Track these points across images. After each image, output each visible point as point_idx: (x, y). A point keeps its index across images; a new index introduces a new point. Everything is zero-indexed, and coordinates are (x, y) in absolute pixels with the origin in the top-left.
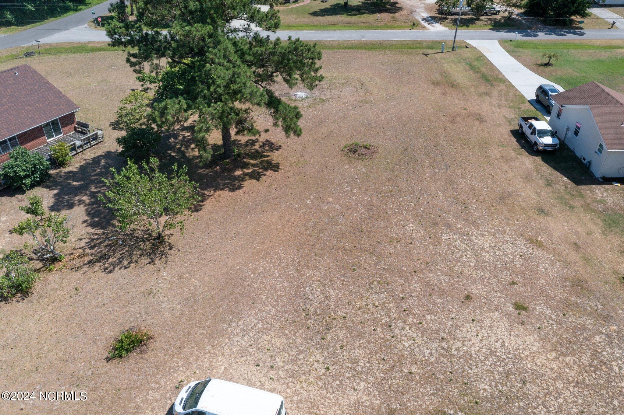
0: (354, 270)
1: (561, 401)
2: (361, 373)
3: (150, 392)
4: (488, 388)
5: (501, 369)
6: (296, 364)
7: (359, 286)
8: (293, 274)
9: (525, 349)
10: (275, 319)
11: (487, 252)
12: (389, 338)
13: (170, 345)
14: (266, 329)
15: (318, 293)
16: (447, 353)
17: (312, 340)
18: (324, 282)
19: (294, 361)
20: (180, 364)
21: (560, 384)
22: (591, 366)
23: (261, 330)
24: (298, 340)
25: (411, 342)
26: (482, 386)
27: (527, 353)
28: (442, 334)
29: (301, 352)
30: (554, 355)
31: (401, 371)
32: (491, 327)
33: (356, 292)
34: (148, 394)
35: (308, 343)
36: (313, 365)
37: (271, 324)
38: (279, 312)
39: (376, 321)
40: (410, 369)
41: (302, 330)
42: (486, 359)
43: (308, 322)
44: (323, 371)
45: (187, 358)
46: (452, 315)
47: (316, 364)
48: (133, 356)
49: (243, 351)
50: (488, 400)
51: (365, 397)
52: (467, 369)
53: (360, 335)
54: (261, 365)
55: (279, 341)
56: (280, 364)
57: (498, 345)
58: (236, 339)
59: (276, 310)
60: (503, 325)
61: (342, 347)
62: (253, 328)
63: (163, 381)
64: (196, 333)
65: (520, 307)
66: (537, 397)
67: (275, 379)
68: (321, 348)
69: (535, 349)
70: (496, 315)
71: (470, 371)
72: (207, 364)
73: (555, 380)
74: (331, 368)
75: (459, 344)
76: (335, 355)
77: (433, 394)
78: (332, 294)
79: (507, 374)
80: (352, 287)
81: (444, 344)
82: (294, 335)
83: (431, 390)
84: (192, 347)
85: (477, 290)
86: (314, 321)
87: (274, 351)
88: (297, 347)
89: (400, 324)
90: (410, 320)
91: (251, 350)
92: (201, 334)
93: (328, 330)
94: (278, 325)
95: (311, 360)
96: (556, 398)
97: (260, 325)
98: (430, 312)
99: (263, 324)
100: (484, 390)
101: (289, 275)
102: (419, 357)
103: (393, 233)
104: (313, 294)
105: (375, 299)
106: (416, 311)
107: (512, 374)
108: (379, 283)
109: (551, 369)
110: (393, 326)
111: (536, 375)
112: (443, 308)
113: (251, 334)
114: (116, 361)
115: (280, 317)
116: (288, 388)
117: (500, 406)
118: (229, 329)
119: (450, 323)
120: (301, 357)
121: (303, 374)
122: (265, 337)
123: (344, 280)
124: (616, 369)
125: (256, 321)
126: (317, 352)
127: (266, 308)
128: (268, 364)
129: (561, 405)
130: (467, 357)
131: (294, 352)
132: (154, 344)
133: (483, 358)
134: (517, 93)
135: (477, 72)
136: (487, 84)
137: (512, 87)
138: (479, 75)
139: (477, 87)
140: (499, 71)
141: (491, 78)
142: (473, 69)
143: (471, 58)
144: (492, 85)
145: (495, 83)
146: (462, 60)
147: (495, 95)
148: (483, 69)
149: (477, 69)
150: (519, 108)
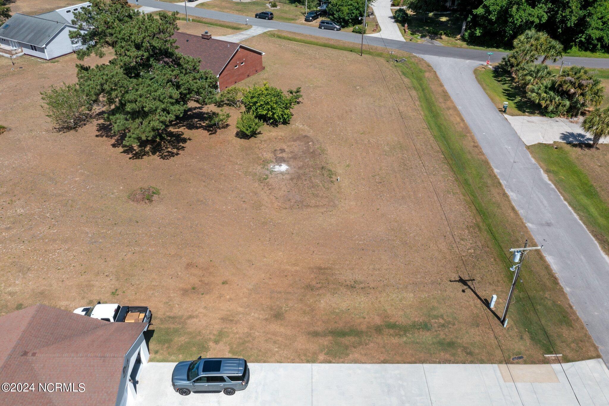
134: (277, 357)
135: (378, 330)
136: (319, 329)
137: (303, 358)
138: (364, 327)
139: (304, 313)
140: (385, 362)
141: (346, 340)
142: (393, 326)
143: (457, 337)
144: (316, 334)
145: (326, 341)
146: (441, 321)
147: (274, 327)
148: (395, 340)
149: (392, 331)
150: (216, 342)
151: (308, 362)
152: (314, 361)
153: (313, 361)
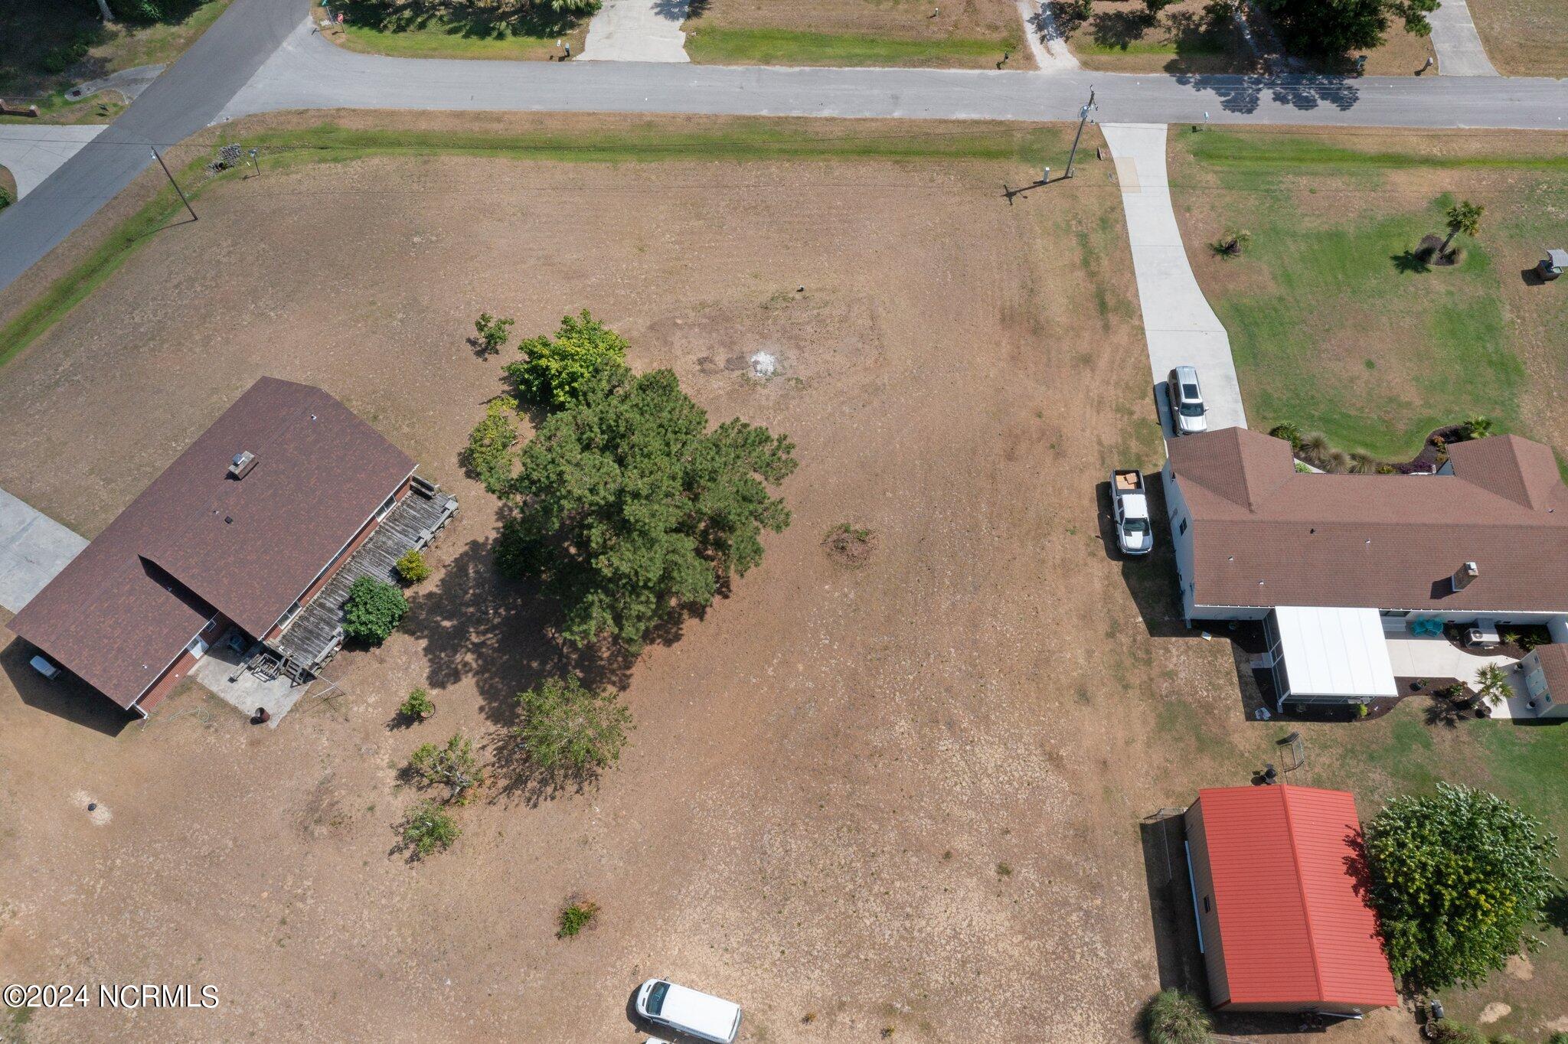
0: (822, 806)
1: (1008, 994)
2: (816, 958)
3: (608, 977)
4: (940, 979)
5: (959, 956)
6: (751, 946)
7: (824, 834)
8: (748, 812)
9: (991, 930)
10: (728, 883)
11: (989, 776)
12: (851, 912)
13: (619, 918)
14: (720, 897)
15: (777, 844)
16: (907, 935)
17: (768, 914)
18: (786, 827)
19: (748, 942)
20: (633, 943)
21: (1014, 976)
22: (1054, 953)
23: (714, 898)
24: (754, 914)
25: (873, 919)
26: (935, 976)
27: (992, 935)
28: (908, 910)
29: (756, 930)
30: (1020, 937)
31: (858, 957)
32: (963, 900)
33: (821, 844)
34: (606, 980)
35: (764, 918)
36: (768, 947)
37: (725, 891)
38: (733, 873)
39: (839, 888)
40: (867, 955)
41: (758, 900)
42: (948, 943)
43: (765, 889)
44: (779, 955)
45: (638, 936)
46: (924, 882)
47: (771, 946)
48: (584, 932)
49: (696, 929)
50: (937, 993)
51: (818, 988)
52: (925, 955)
53: (820, 909)
54: (716, 946)
55: (733, 915)
56: (735, 945)
57: (965, 924)
58: (688, 911)
59: (730, 871)
60: (977, 896)
61: (799, 924)
62: (705, 896)
63: (618, 963)
64: (644, 901)
65: (1004, 870)
66: (987, 990)
67: (730, 963)
68: (777, 924)
69: (1002, 930)
70: (972, 883)
71: (927, 959)
72: (660, 945)
73: (1010, 970)
74: (786, 952)
75: (924, 923)
76: (792, 935)
77: (884, 986)
78: (793, 846)
79: (964, 963)
80: (816, 836)
81: (908, 924)
82: (749, 907)
83: (883, 980)
84: (643, 922)
85: (962, 843)
86: (772, 887)
87: (728, 927)
88: (752, 923)
89: (865, 893)
90: (876, 888)
91: (704, 926)
92: (650, 903)
93: (786, 900)
94: (732, 893)
95: (766, 941)
96: (1004, 991)
97: (712, 892)
98: (902, 877)
99: (716, 891)
100: (937, 981)
101: (743, 814)
102: (879, 940)
103: (877, 739)
104: (772, 846)
105: (843, 855)
106: (885, 875)
107: (970, 962)
108: (850, 830)
109: (1011, 957)
110: (857, 896)
111: (993, 963)
112: (916, 871)
113: (704, 905)
114: (567, 939)
115: (734, 881)
116: (743, 975)
117: (947, 1000)
118: (680, 897)
119: (920, 893)
120: (756, 937)
121: (758, 958)
122: (720, 909)
123: (807, 824)
124: (1078, 957)
125: (708, 886)
126: (772, 930)
127: (719, 867)
128: (723, 945)
129: (1006, 1000)
130: (928, 941)
131: (749, 930)
132: (603, 917)
133: (943, 942)
134: (1143, 358)
135: (1092, 275)
136: (1099, 324)
137: (1140, 337)
138: (1093, 287)
139: (1078, 336)
140: (1133, 273)
141: (1111, 300)
142: (1086, 263)
143: (1094, 215)
144: (1106, 327)
145: (1113, 319)
146: (1074, 222)
147: (1103, 363)
148: (1105, 262)
149: (1093, 264)
150: (1131, 413)
151: (1143, 333)
152: (1143, 329)
153: (1141, 330)
